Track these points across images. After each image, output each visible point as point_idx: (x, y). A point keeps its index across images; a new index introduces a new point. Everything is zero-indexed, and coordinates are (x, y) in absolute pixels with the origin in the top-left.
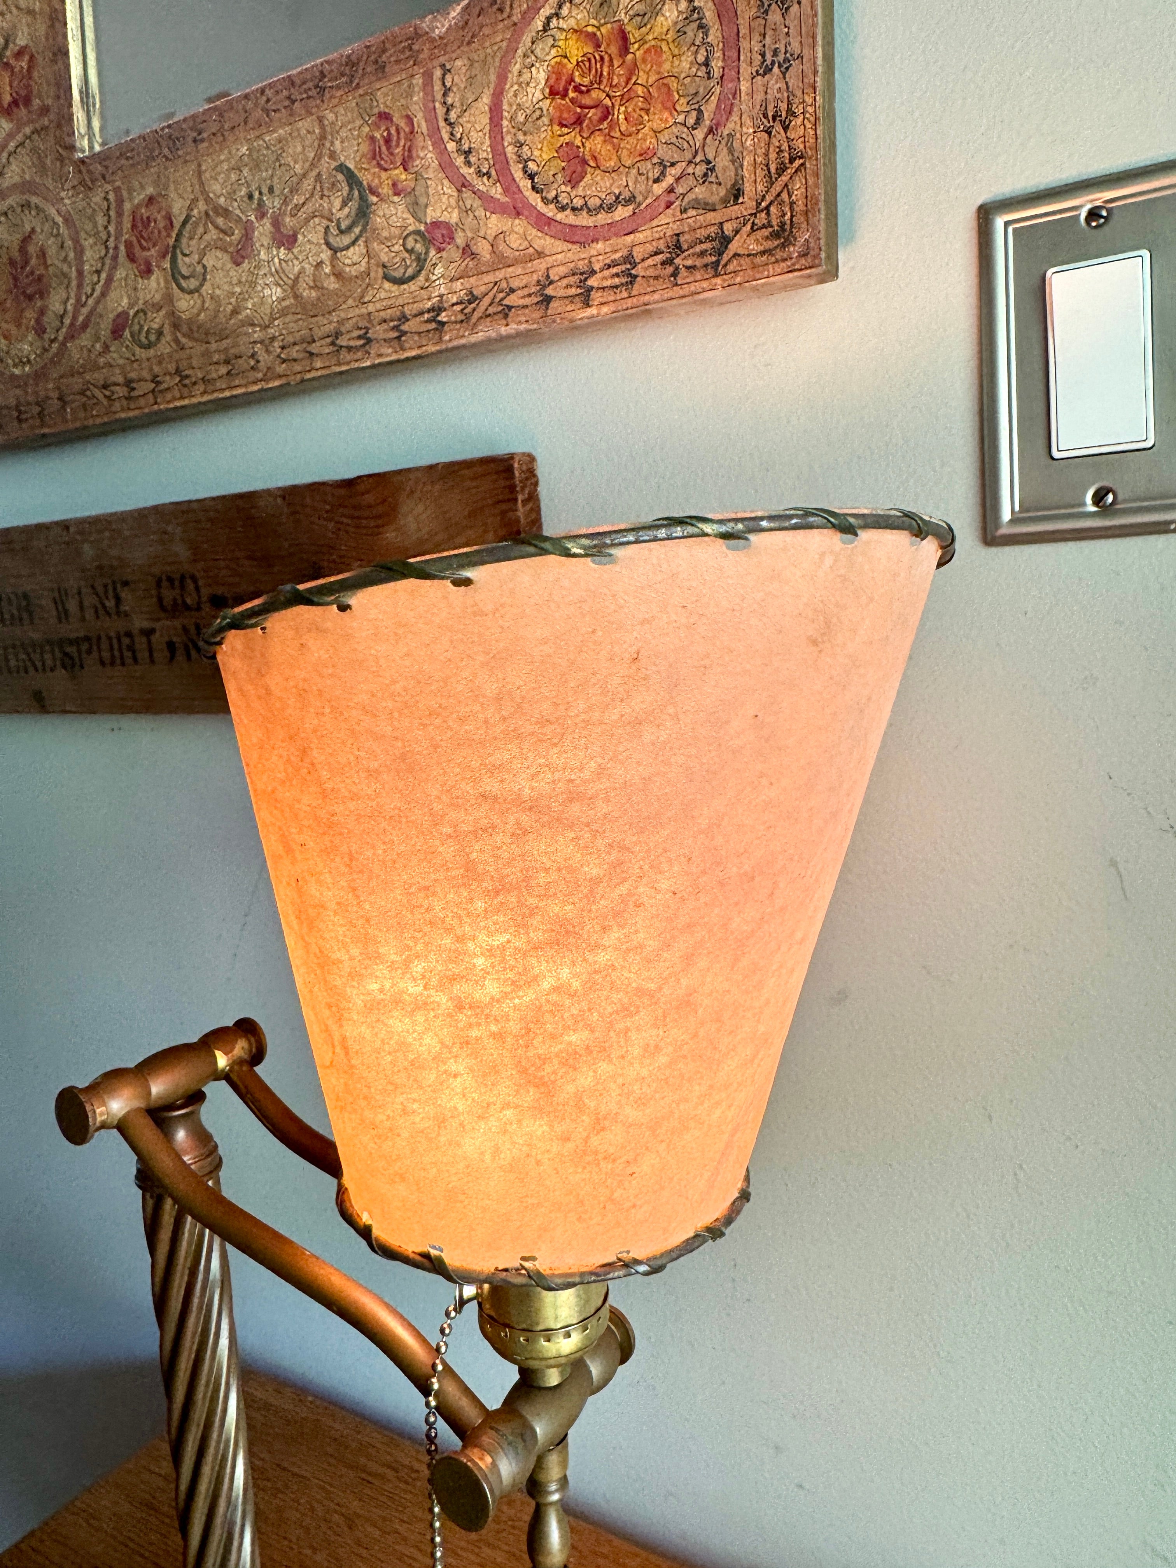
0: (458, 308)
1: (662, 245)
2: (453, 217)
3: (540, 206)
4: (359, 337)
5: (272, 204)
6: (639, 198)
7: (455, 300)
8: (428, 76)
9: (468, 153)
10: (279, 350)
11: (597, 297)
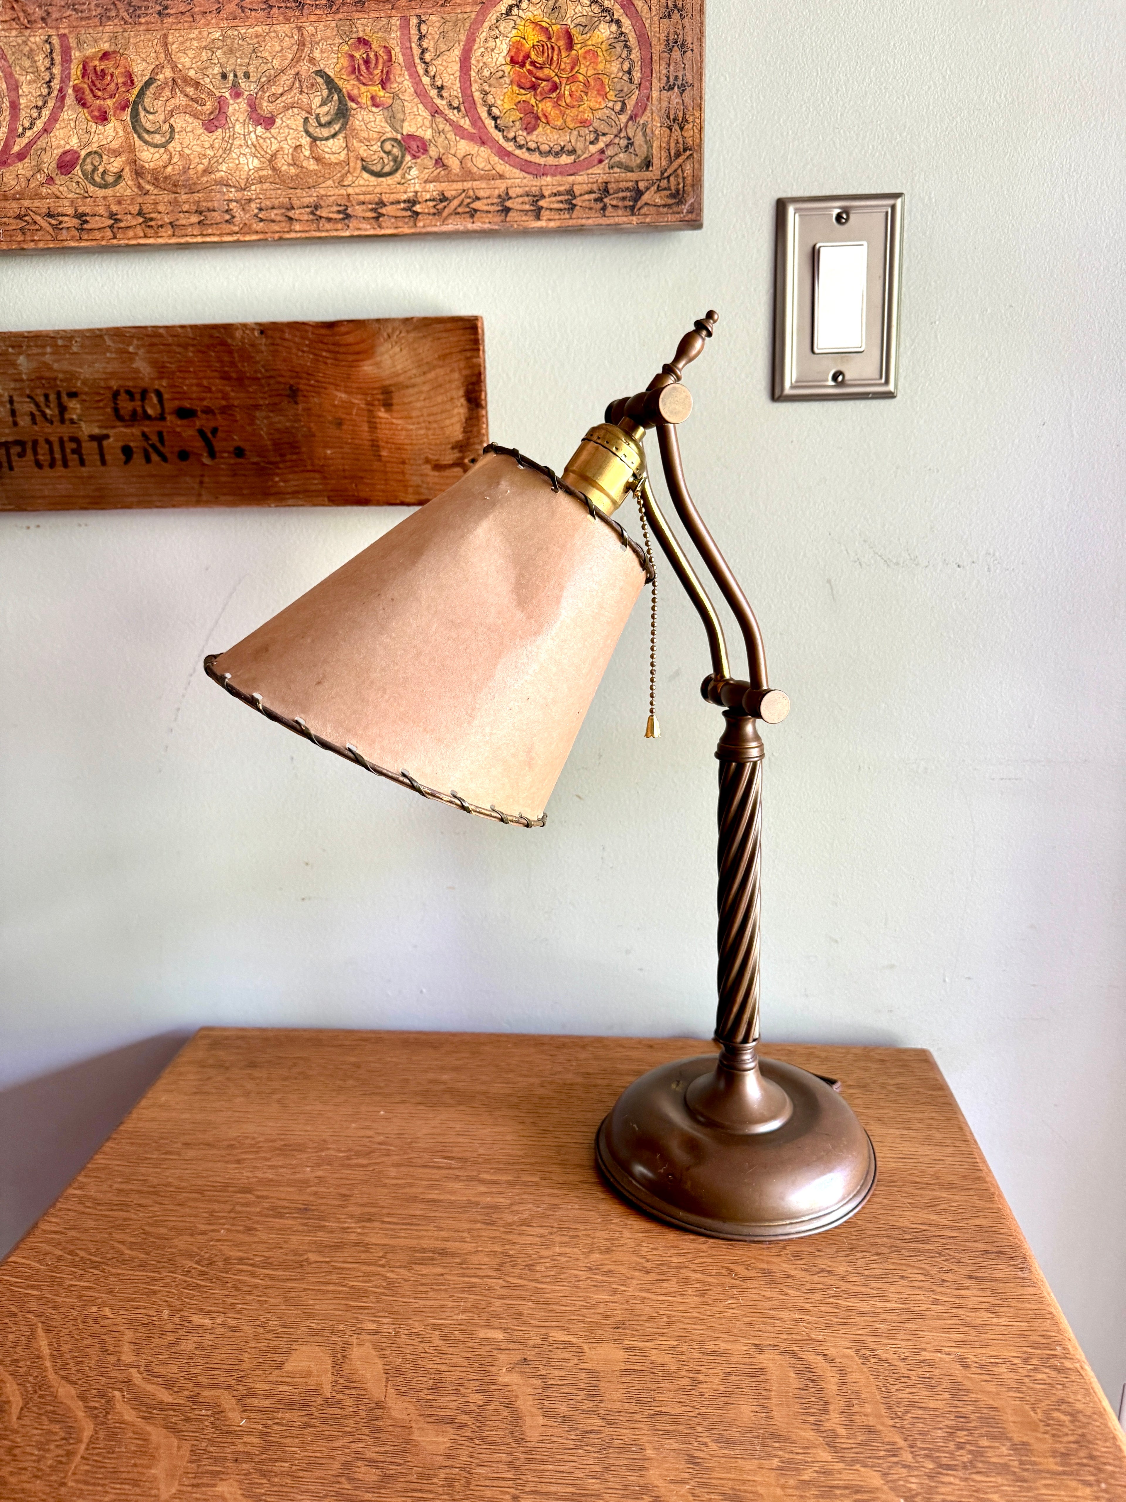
0: (431, 204)
1: (595, 187)
2: (428, 135)
3: (502, 141)
4: (339, 212)
5: (248, 88)
6: (579, 152)
7: (428, 197)
8: (405, 20)
9: (441, 88)
10: (256, 211)
11: (545, 214)
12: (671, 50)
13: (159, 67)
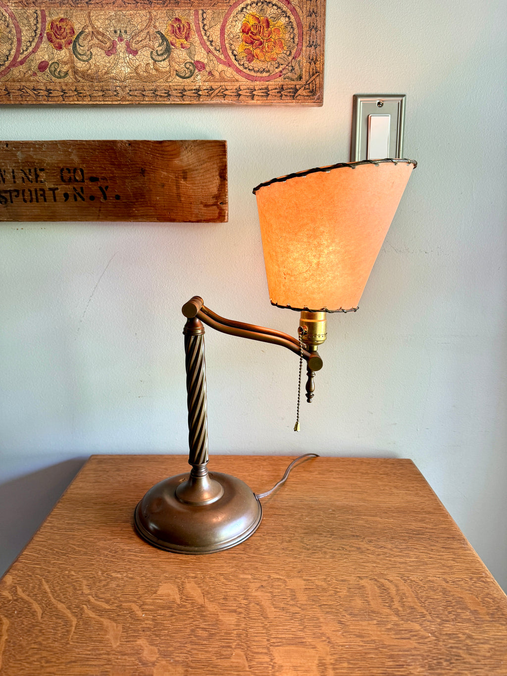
0: (206, 91)
1: (277, 87)
2: (205, 61)
3: (238, 65)
4: (165, 93)
5: (126, 37)
6: (271, 72)
7: (205, 88)
8: (197, 11)
9: (212, 42)
10: (128, 91)
11: (256, 98)
12: (311, 30)
13: (86, 27)
